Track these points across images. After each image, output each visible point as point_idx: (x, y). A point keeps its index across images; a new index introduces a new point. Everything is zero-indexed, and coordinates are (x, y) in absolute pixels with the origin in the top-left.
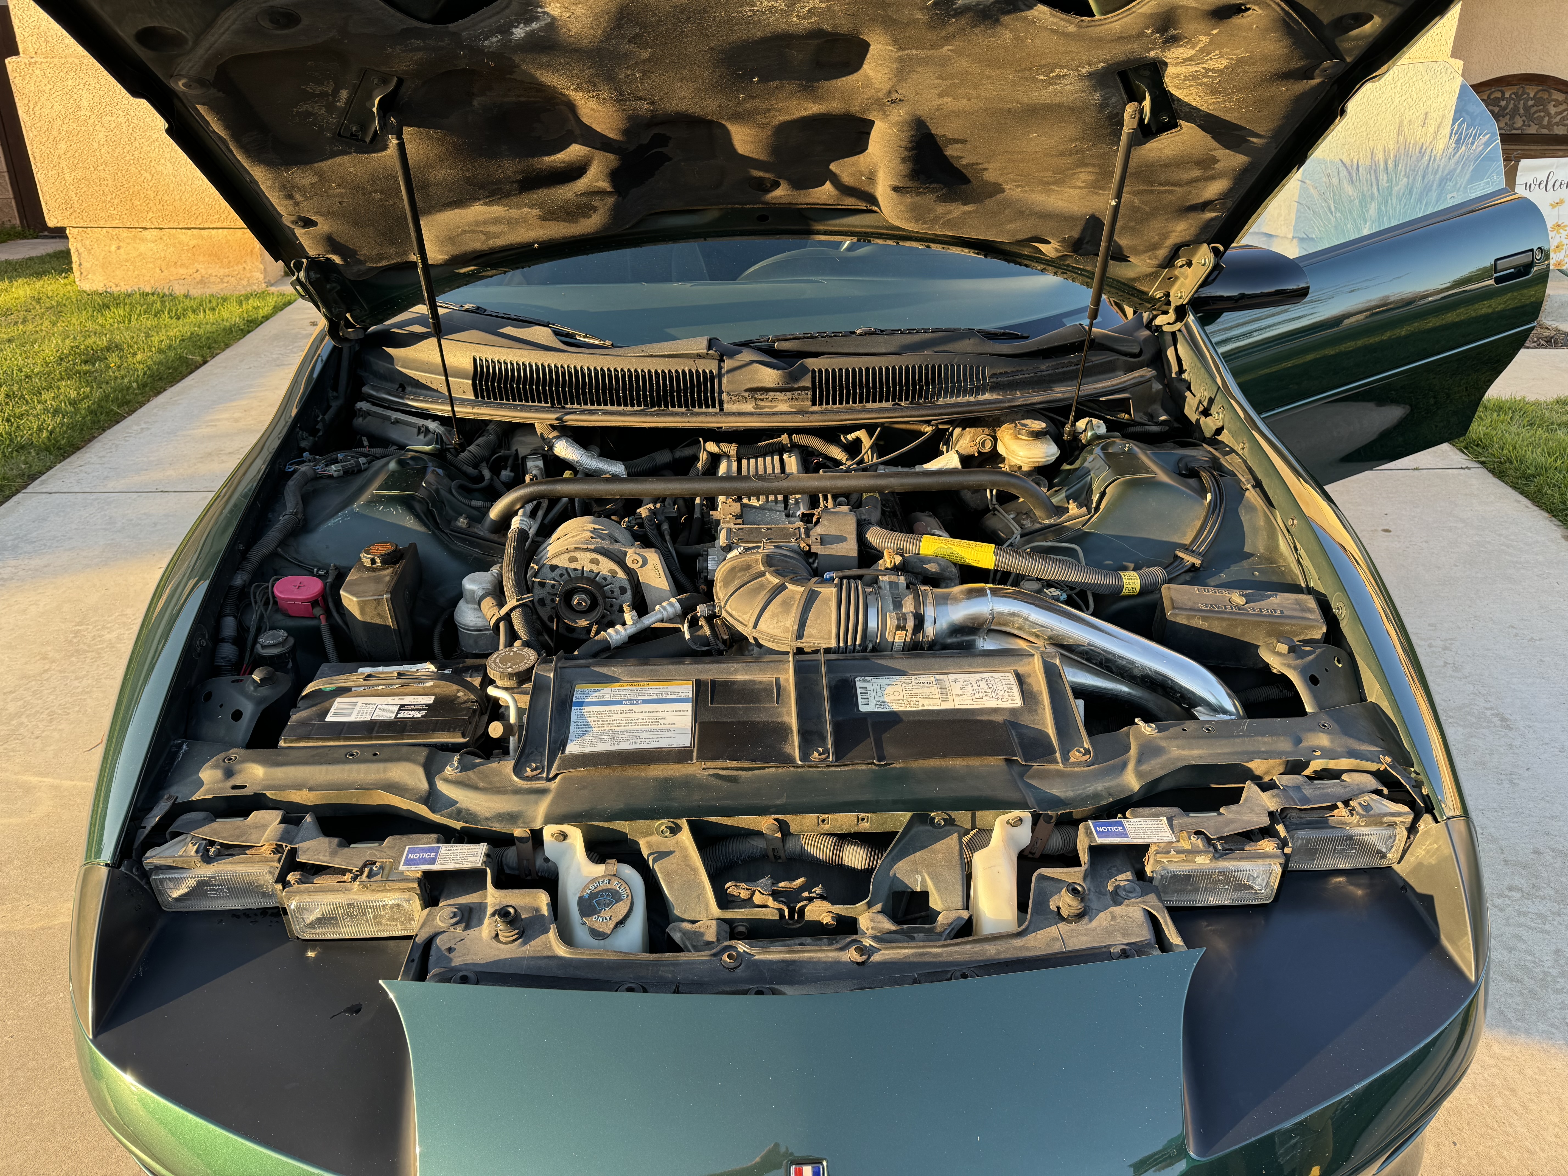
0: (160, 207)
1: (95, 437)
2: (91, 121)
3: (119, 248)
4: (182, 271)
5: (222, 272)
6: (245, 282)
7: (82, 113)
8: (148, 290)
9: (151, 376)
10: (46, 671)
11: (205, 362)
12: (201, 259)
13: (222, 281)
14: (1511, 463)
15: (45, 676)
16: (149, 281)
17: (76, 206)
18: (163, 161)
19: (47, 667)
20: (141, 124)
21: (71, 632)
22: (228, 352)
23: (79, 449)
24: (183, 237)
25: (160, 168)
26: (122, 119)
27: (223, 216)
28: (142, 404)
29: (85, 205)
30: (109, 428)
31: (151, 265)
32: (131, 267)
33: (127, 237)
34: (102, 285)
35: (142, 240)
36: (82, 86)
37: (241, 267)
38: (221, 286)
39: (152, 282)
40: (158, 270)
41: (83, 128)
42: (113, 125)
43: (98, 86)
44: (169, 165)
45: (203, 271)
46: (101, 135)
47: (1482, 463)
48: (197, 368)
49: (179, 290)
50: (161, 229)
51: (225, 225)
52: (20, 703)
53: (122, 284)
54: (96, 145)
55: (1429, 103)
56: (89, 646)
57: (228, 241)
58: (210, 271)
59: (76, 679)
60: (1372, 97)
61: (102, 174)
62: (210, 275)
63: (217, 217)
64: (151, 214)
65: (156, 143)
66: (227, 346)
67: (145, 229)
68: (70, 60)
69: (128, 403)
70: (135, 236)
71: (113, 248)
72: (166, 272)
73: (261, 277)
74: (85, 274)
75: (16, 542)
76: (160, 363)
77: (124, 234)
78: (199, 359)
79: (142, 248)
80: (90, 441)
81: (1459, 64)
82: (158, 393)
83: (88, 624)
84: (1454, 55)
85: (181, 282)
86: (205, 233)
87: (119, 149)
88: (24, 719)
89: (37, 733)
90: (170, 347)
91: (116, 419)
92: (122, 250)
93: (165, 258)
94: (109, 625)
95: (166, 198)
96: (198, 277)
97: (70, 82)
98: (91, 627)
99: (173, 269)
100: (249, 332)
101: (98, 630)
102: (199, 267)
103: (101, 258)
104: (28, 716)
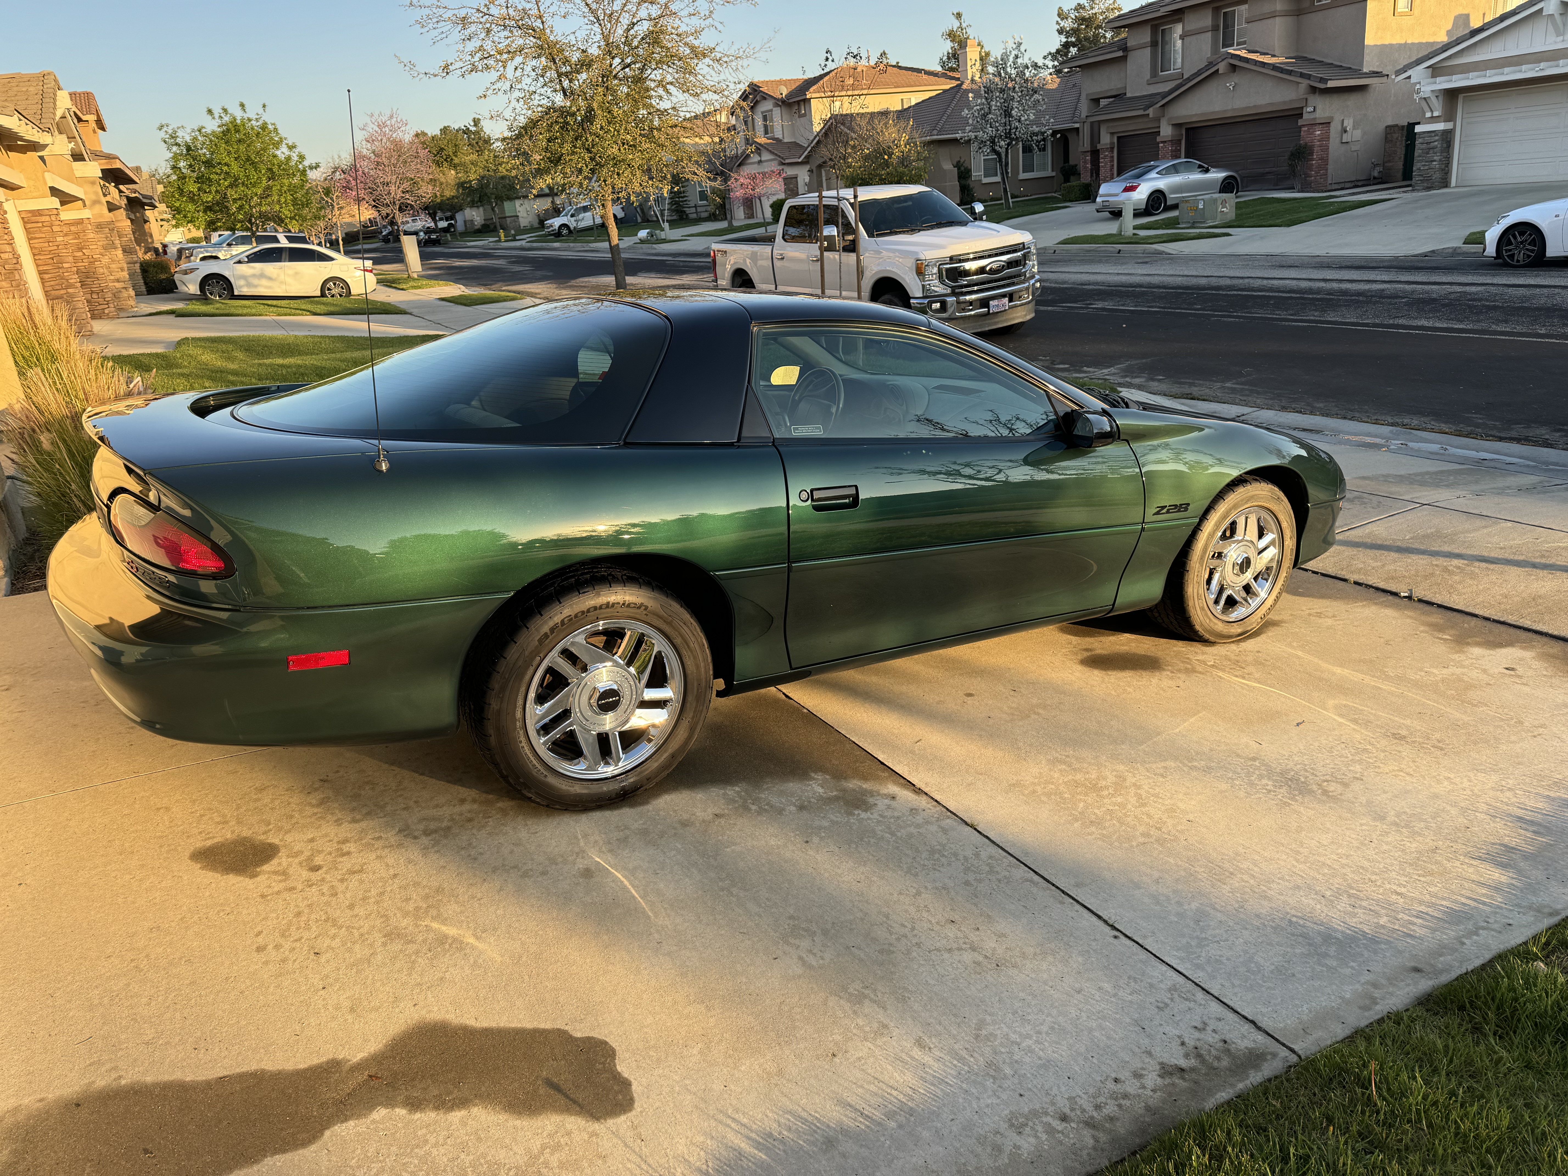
10: (1327, 781)
15: (1328, 777)
19: (1326, 783)
21: (1297, 801)
52: (1352, 768)
56: (1287, 784)
59: (1306, 765)
75: (1323, 949)
83: (1281, 800)
88: (1351, 757)
89: (1343, 746)
94: (1264, 791)
98: (1279, 797)
101: (1275, 791)
104: (1347, 757)
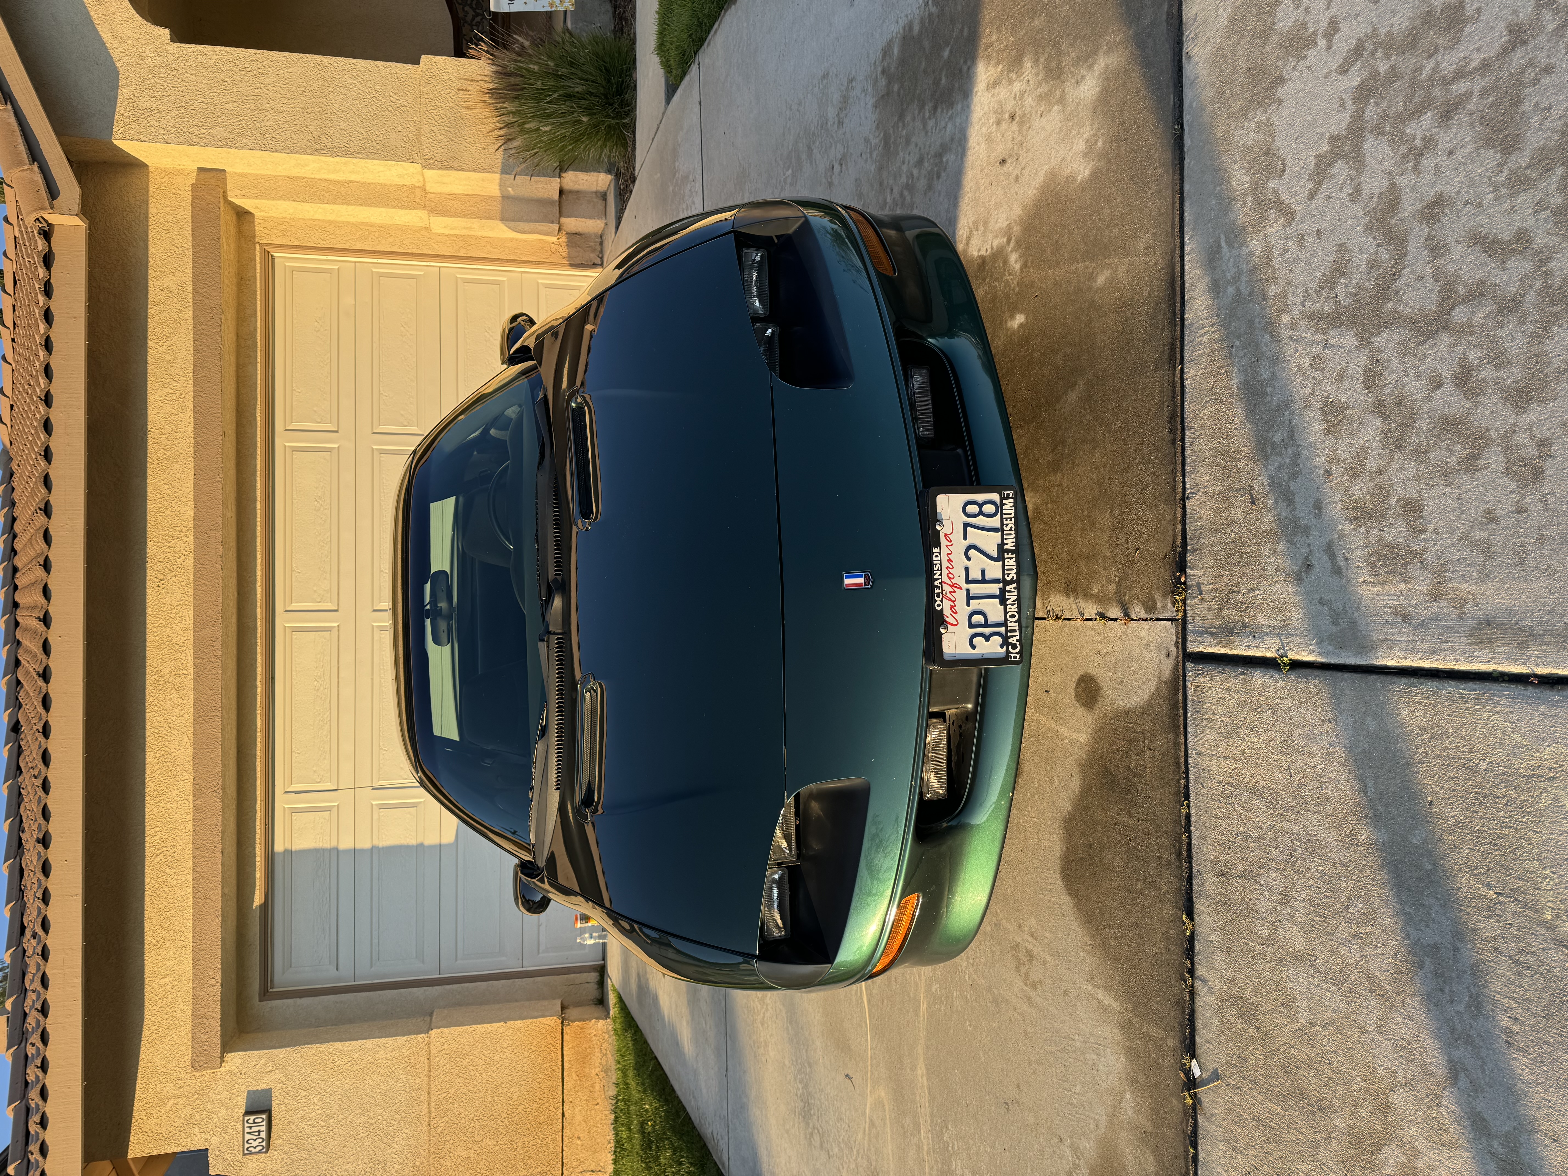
0: (545, 1100)
1: (699, 1134)
2: (479, 1151)
3: (579, 1138)
4: (597, 1088)
5: (598, 1054)
6: (607, 1036)
7: (472, 1156)
8: (612, 1117)
9: (661, 1097)
10: (819, 1131)
11: (656, 1058)
12: (587, 1070)
13: (605, 1055)
14: (692, 34)
16: (606, 1115)
17: (545, 1168)
18: (509, 1095)
20: (481, 1109)
22: (650, 1041)
23: (705, 1145)
24: (570, 1084)
25: (515, 1098)
26: (477, 1124)
27: (552, 1048)
28: (680, 1102)
29: (544, 1162)
30: (693, 1123)
31: (593, 1112)
32: (595, 1129)
33: (571, 1130)
34: (609, 1155)
35: (573, 1117)
36: (451, 1155)
37: (594, 1038)
38: (609, 1056)
39: (606, 1113)
40: (597, 1107)
41: (484, 1157)
42: (481, 1132)
43: (451, 1142)
44: (512, 1089)
45: (598, 1070)
46: (489, 1143)
47: (695, 54)
48: (659, 1064)
49: (613, 1091)
50: (563, 1101)
51: (559, 1048)
53: (608, 1138)
54: (497, 1148)
55: (453, 79)
57: (573, 1048)
58: (597, 1064)
60: (449, 125)
61: (520, 1144)
62: (600, 1064)
63: (553, 1054)
64: (551, 1108)
65: (496, 1098)
66: (646, 1042)
67: (563, 1115)
68: (431, 1162)
69: (677, 1112)
70: (570, 1123)
71: (579, 1142)
72: (599, 1101)
73: (602, 1022)
74: (600, 1168)
76: (652, 1091)
77: (567, 1132)
78: (652, 1063)
79: (579, 1118)
80: (701, 1137)
81: (424, 58)
82: (673, 1090)
84: (417, 62)
85: (606, 1089)
86: (566, 1065)
87: (500, 1129)
90: (643, 1084)
91: (688, 1119)
92: (581, 1135)
93: (587, 1100)
95: (538, 1094)
96: (602, 1074)
97: (449, 1164)
99: (596, 1095)
100: (637, 1026)
102: (594, 1073)
103: (588, 1154)
